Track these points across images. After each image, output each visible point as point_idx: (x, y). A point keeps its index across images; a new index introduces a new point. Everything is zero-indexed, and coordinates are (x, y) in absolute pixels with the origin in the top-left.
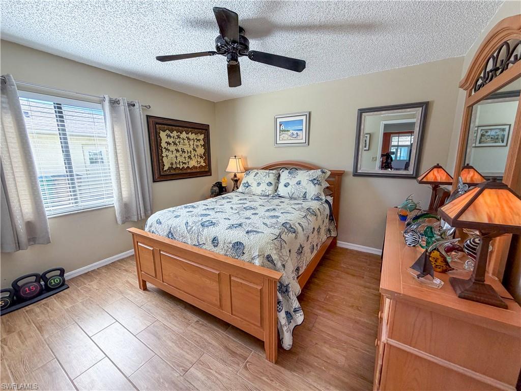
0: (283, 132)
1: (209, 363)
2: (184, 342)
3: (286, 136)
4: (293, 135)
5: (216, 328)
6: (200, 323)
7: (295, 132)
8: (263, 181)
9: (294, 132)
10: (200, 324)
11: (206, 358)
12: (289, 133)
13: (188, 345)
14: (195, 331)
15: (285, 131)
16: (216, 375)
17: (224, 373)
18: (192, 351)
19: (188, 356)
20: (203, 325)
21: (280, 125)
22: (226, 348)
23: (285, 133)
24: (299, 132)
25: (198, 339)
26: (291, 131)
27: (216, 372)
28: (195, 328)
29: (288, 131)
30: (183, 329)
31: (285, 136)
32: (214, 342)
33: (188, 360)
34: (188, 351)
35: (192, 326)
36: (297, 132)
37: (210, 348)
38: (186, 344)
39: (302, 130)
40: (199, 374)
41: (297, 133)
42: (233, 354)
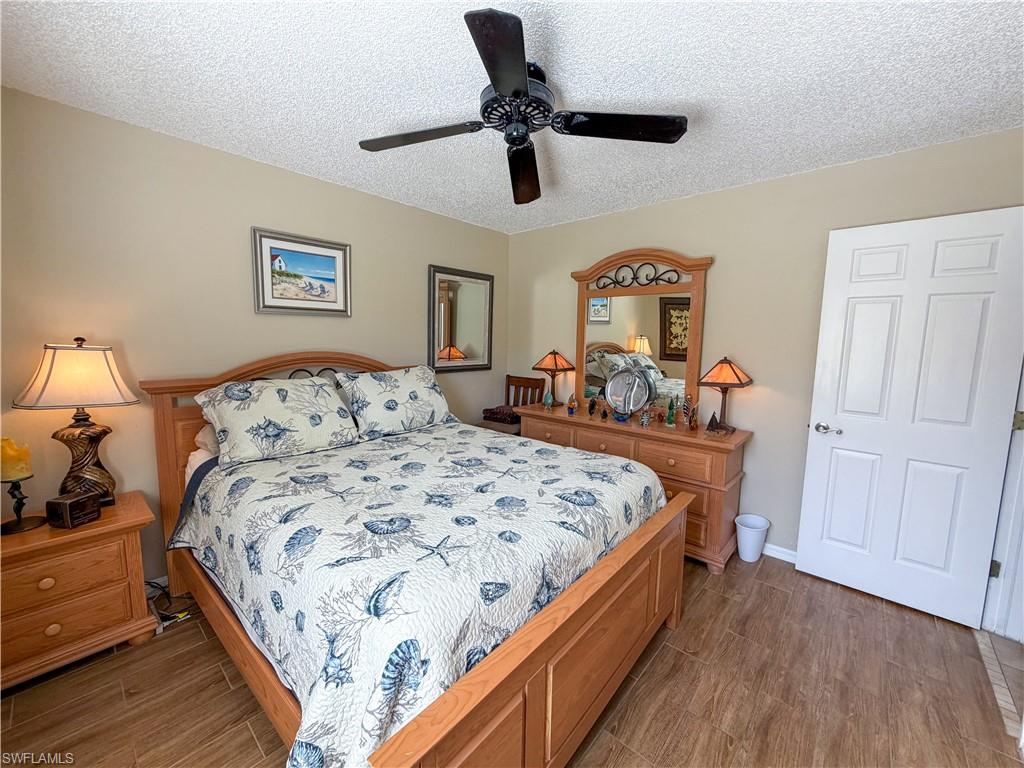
0: (284, 278)
1: (703, 701)
2: (674, 751)
3: (293, 288)
4: (312, 288)
5: (628, 693)
6: (616, 724)
7: (316, 283)
8: (325, 410)
9: (313, 281)
10: (619, 724)
11: (694, 706)
12: (301, 283)
13: (678, 742)
14: (640, 734)
15: (288, 275)
16: (718, 692)
17: (713, 681)
18: (689, 733)
19: (703, 738)
20: (622, 718)
21: (274, 258)
22: (668, 677)
23: (288, 279)
24: (327, 285)
25: (661, 725)
26: (305, 279)
27: (715, 691)
28: (633, 733)
29: (296, 276)
30: (637, 761)
31: (290, 288)
32: (662, 696)
33: (710, 738)
34: (691, 740)
35: (628, 742)
36: (322, 282)
37: (673, 701)
38: (676, 746)
39: (333, 280)
40: (728, 716)
41: (322, 287)
42: (675, 669)
